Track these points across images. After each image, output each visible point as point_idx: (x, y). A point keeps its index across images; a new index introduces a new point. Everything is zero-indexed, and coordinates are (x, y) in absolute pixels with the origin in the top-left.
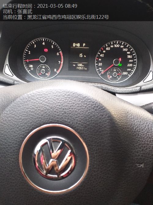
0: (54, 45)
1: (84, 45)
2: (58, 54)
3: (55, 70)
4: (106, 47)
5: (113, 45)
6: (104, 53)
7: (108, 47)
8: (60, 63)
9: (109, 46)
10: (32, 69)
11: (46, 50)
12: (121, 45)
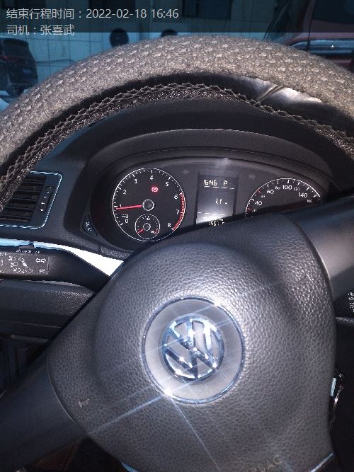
0: (170, 181)
1: (225, 182)
2: (176, 197)
3: (169, 225)
4: (266, 189)
5: (280, 185)
6: (262, 199)
7: (270, 188)
8: (180, 214)
9: (272, 187)
10: (127, 221)
11: (155, 189)
12: (294, 185)
